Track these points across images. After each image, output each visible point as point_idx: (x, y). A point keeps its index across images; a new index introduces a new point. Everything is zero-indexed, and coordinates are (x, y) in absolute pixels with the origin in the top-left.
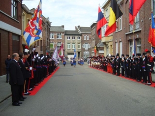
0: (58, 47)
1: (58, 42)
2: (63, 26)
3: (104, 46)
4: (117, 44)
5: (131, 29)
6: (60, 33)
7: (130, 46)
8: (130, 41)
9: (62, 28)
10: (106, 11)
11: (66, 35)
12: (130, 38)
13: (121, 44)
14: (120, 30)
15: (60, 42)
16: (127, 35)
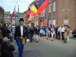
0: (7, 22)
1: (7, 20)
2: (10, 12)
3: (30, 22)
4: (36, 22)
5: (41, 16)
6: (8, 15)
7: (41, 23)
8: (41, 21)
9: (9, 13)
10: (31, 7)
11: (11, 16)
12: (41, 19)
13: (37, 22)
14: (37, 16)
15: (8, 20)
16: (40, 18)
